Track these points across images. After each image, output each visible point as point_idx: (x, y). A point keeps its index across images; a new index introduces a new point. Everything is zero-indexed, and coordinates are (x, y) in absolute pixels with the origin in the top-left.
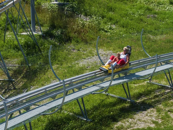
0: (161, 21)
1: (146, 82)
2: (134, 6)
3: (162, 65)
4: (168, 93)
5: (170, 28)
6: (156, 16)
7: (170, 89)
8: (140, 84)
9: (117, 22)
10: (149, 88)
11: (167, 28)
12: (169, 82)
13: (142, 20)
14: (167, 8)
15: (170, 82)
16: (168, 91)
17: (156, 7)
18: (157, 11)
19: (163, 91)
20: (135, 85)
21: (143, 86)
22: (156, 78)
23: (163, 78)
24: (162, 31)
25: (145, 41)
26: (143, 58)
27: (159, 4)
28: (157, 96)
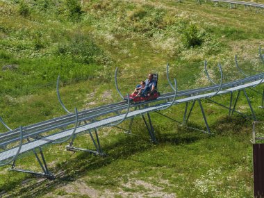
0: (24, 74)
1: (6, 170)
3: (29, 142)
4: (42, 183)
5: (38, 84)
6: (17, 66)
10: (12, 179)
11: (33, 84)
12: (42, 167)
14: (33, 54)
15: (44, 166)
16: (41, 180)
17: (15, 54)
18: (17, 59)
19: (33, 181)
21: (2, 176)
22: (22, 162)
23: (32, 161)
25: (2, 105)
27: (20, 48)
28: (24, 190)
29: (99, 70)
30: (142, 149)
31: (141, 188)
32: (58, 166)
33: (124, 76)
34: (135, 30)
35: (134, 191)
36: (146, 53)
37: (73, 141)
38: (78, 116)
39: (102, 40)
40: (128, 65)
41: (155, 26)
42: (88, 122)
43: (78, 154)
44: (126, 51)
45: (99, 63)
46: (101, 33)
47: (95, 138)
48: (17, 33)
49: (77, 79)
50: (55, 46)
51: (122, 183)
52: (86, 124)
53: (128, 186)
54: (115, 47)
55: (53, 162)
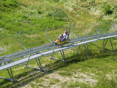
0: (33, 25)
1: (23, 67)
2: (14, 15)
3: (34, 55)
5: (39, 30)
6: (30, 21)
7: (40, 70)
8: (20, 68)
9: (3, 26)
10: (26, 71)
11: (37, 30)
13: (20, 24)
14: (37, 16)
15: (40, 66)
16: (38, 72)
17: (29, 16)
18: (30, 18)
19: (35, 72)
20: (17, 69)
21: (22, 70)
22: (31, 64)
23: (35, 63)
24: (34, 32)
25: (23, 38)
26: (21, 50)
27: (32, 13)
28: (31, 76)
29: (66, 24)
30: (83, 60)
31: (82, 77)
32: (46, 66)
33: (77, 27)
34: (82, 6)
35: (79, 78)
36: (87, 17)
37: (53, 55)
39: (68, 10)
40: (79, 22)
41: (92, 5)
43: (55, 61)
44: (78, 16)
45: (66, 21)
46: (67, 7)
47: (63, 54)
48: (31, 7)
49: (56, 28)
50: (47, 13)
51: (74, 74)
52: (59, 48)
53: (76, 75)
54: (73, 14)
55: (44, 64)
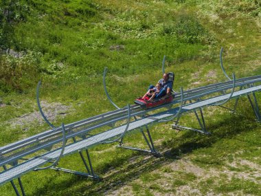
0: (130, 54)
1: (114, 147)
2: (89, 33)
3: (136, 120)
4: (148, 160)
5: (144, 64)
6: (124, 47)
7: (151, 154)
8: (106, 150)
9: (66, 58)
10: (120, 156)
11: (139, 64)
13: (102, 54)
14: (139, 35)
15: (150, 144)
16: (148, 157)
17: (122, 34)
18: (124, 39)
19: (140, 158)
20: (99, 152)
21: (111, 153)
22: (130, 140)
23: (139, 139)
24: (134, 70)
25: (110, 84)
26: (107, 111)
27: (126, 29)
28: (132, 167)
29: (204, 50)
30: (248, 129)
31: (247, 167)
32: (164, 144)
33: (229, 56)
34: (240, 10)
35: (239, 170)
36: (251, 32)
37: (178, 119)
38: (183, 95)
39: (207, 19)
40: (233, 45)
42: (193, 101)
43: (184, 133)
44: (230, 31)
45: (203, 43)
46: (206, 13)
47: (200, 117)
48: (124, 14)
49: (182, 59)
50: (160, 27)
51: (227, 162)
52: (191, 103)
53: (233, 165)
54: (220, 26)
55: (159, 140)
